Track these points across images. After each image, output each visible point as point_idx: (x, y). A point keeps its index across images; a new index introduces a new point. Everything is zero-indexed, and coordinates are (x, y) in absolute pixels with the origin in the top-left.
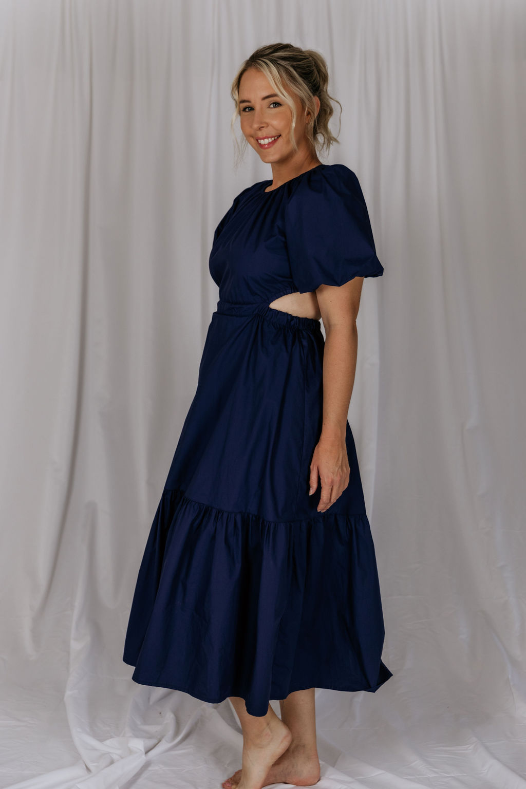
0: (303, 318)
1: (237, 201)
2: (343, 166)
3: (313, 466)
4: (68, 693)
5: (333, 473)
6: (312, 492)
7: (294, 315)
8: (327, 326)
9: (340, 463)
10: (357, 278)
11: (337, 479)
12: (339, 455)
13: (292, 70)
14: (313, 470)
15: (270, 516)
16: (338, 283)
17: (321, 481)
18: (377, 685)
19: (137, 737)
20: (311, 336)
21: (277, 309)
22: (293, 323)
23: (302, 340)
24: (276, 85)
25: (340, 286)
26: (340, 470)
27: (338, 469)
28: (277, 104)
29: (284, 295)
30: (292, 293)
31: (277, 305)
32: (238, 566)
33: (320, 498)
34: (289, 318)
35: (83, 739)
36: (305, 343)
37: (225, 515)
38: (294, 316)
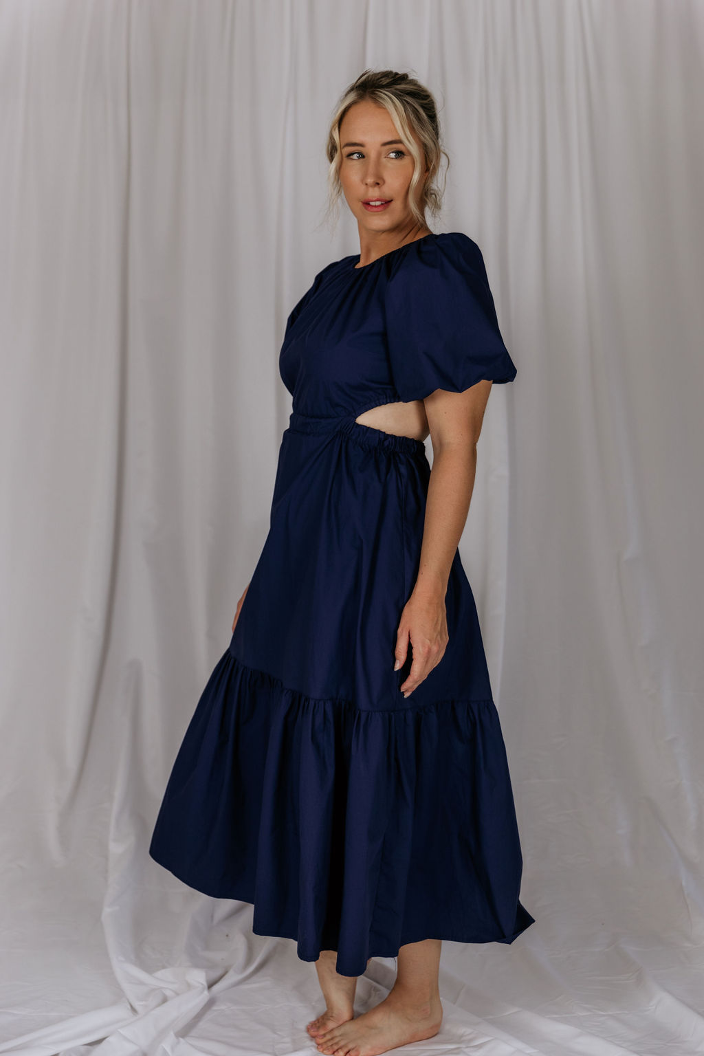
0: (400, 437)
1: (320, 278)
2: (463, 234)
3: (402, 630)
4: (107, 910)
5: (430, 640)
6: (398, 666)
7: (388, 432)
8: (437, 445)
9: (439, 628)
10: (483, 382)
11: (435, 649)
12: (438, 617)
13: (421, 111)
14: (402, 635)
15: (363, 702)
16: (458, 388)
17: (414, 651)
18: (514, 934)
19: (196, 966)
20: (411, 460)
21: (365, 425)
22: (386, 443)
23: (400, 465)
24: (403, 127)
25: (460, 392)
26: (439, 637)
27: (437, 635)
28: (400, 154)
29: (377, 406)
30: (387, 403)
31: (366, 419)
32: (331, 771)
33: (409, 674)
34: (382, 436)
35: (126, 970)
36: (403, 470)
37: (312, 703)
38: (388, 435)
